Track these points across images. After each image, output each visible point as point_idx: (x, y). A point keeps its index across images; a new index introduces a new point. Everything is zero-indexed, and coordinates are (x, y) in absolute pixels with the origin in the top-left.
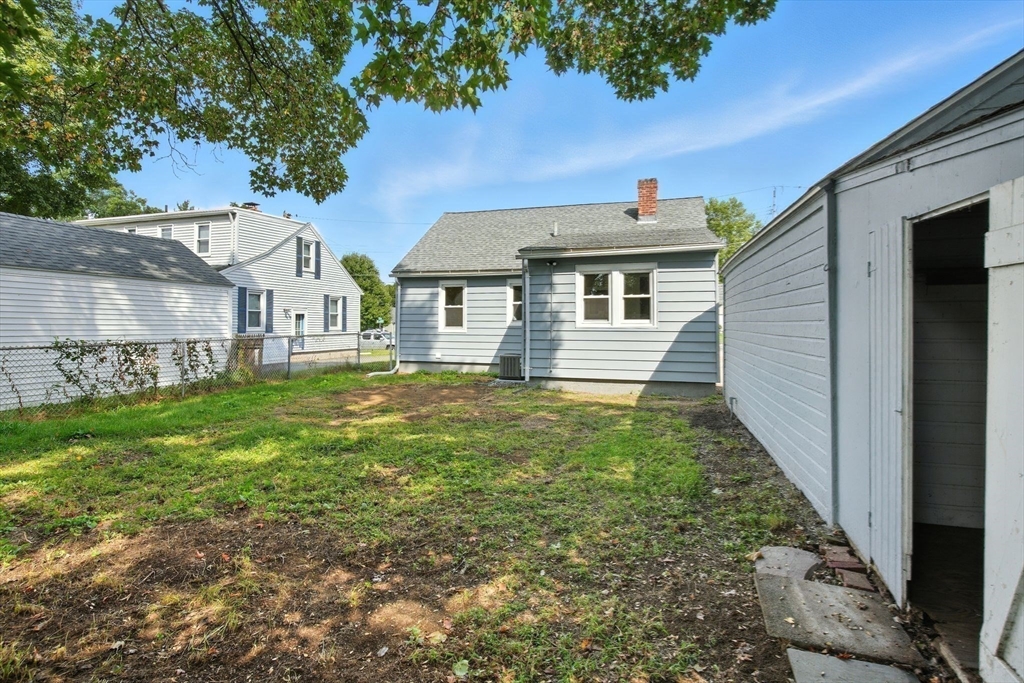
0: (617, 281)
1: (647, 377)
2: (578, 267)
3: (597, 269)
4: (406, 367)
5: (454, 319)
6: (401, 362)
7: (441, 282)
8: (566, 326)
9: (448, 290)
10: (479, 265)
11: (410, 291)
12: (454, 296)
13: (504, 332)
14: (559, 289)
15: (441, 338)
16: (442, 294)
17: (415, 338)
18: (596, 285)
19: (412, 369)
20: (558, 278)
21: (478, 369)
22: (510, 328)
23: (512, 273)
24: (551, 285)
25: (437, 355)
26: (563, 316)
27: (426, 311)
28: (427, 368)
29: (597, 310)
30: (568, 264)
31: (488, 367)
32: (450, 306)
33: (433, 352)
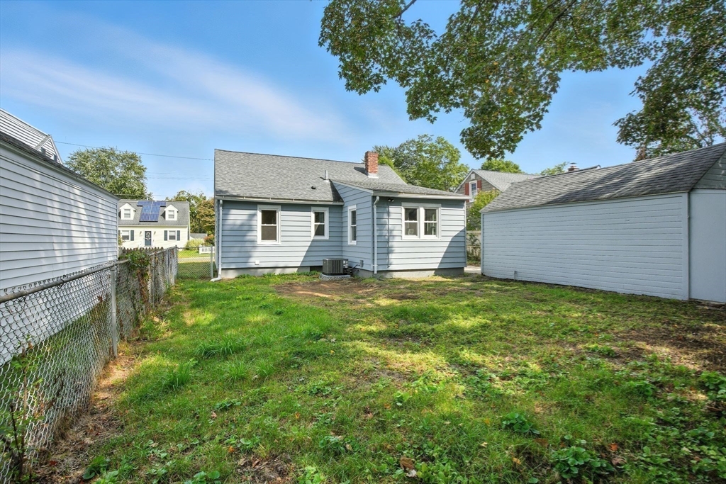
0: (421, 212)
1: (436, 266)
2: (403, 204)
3: (411, 205)
4: (226, 273)
5: (269, 234)
6: (222, 269)
7: (259, 206)
8: (397, 239)
9: (264, 212)
10: (290, 195)
11: (233, 211)
12: (269, 217)
13: (309, 244)
14: (392, 216)
15: (259, 249)
16: (259, 215)
17: (236, 249)
18: (411, 215)
19: (232, 275)
20: (392, 209)
21: (288, 271)
22: (313, 241)
23: (318, 203)
24: (388, 213)
25: (255, 261)
26: (395, 233)
27: (245, 228)
28: (246, 273)
29: (412, 230)
30: (397, 201)
31: (297, 269)
32: (265, 225)
33: (252, 260)
